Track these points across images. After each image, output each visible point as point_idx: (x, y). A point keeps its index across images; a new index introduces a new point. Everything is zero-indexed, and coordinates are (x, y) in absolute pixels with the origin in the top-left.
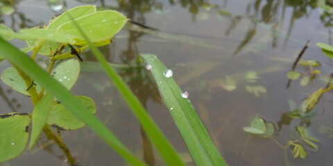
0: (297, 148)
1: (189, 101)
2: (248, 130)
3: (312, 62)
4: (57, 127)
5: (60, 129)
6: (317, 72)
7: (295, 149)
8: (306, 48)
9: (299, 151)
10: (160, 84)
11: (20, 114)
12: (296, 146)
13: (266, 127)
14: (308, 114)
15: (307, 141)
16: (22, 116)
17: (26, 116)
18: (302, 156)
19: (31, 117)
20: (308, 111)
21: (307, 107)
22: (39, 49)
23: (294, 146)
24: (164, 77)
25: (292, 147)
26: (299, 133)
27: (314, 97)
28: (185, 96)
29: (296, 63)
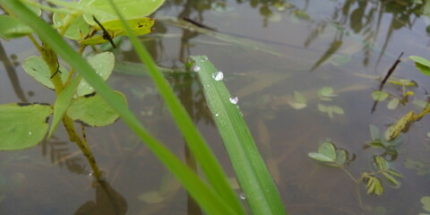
0: (373, 181)
1: (238, 107)
2: (313, 155)
3: (405, 82)
4: (81, 122)
5: (85, 125)
6: (411, 93)
7: (370, 182)
8: (398, 62)
9: (374, 186)
10: (207, 87)
11: (42, 104)
12: (371, 178)
13: (337, 154)
14: (393, 144)
15: (386, 174)
16: (43, 106)
17: (48, 107)
18: (377, 192)
19: (53, 108)
20: (392, 139)
21: (391, 134)
22: (67, 28)
23: (369, 179)
24: (212, 79)
25: (366, 180)
26: (377, 164)
27: (402, 123)
28: (234, 101)
29: (384, 82)
